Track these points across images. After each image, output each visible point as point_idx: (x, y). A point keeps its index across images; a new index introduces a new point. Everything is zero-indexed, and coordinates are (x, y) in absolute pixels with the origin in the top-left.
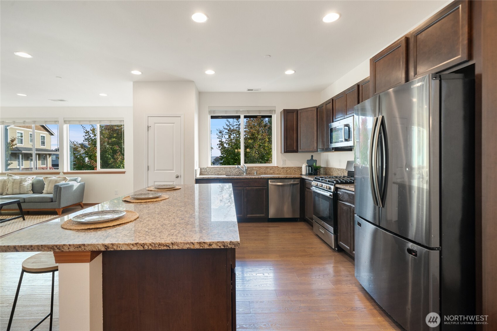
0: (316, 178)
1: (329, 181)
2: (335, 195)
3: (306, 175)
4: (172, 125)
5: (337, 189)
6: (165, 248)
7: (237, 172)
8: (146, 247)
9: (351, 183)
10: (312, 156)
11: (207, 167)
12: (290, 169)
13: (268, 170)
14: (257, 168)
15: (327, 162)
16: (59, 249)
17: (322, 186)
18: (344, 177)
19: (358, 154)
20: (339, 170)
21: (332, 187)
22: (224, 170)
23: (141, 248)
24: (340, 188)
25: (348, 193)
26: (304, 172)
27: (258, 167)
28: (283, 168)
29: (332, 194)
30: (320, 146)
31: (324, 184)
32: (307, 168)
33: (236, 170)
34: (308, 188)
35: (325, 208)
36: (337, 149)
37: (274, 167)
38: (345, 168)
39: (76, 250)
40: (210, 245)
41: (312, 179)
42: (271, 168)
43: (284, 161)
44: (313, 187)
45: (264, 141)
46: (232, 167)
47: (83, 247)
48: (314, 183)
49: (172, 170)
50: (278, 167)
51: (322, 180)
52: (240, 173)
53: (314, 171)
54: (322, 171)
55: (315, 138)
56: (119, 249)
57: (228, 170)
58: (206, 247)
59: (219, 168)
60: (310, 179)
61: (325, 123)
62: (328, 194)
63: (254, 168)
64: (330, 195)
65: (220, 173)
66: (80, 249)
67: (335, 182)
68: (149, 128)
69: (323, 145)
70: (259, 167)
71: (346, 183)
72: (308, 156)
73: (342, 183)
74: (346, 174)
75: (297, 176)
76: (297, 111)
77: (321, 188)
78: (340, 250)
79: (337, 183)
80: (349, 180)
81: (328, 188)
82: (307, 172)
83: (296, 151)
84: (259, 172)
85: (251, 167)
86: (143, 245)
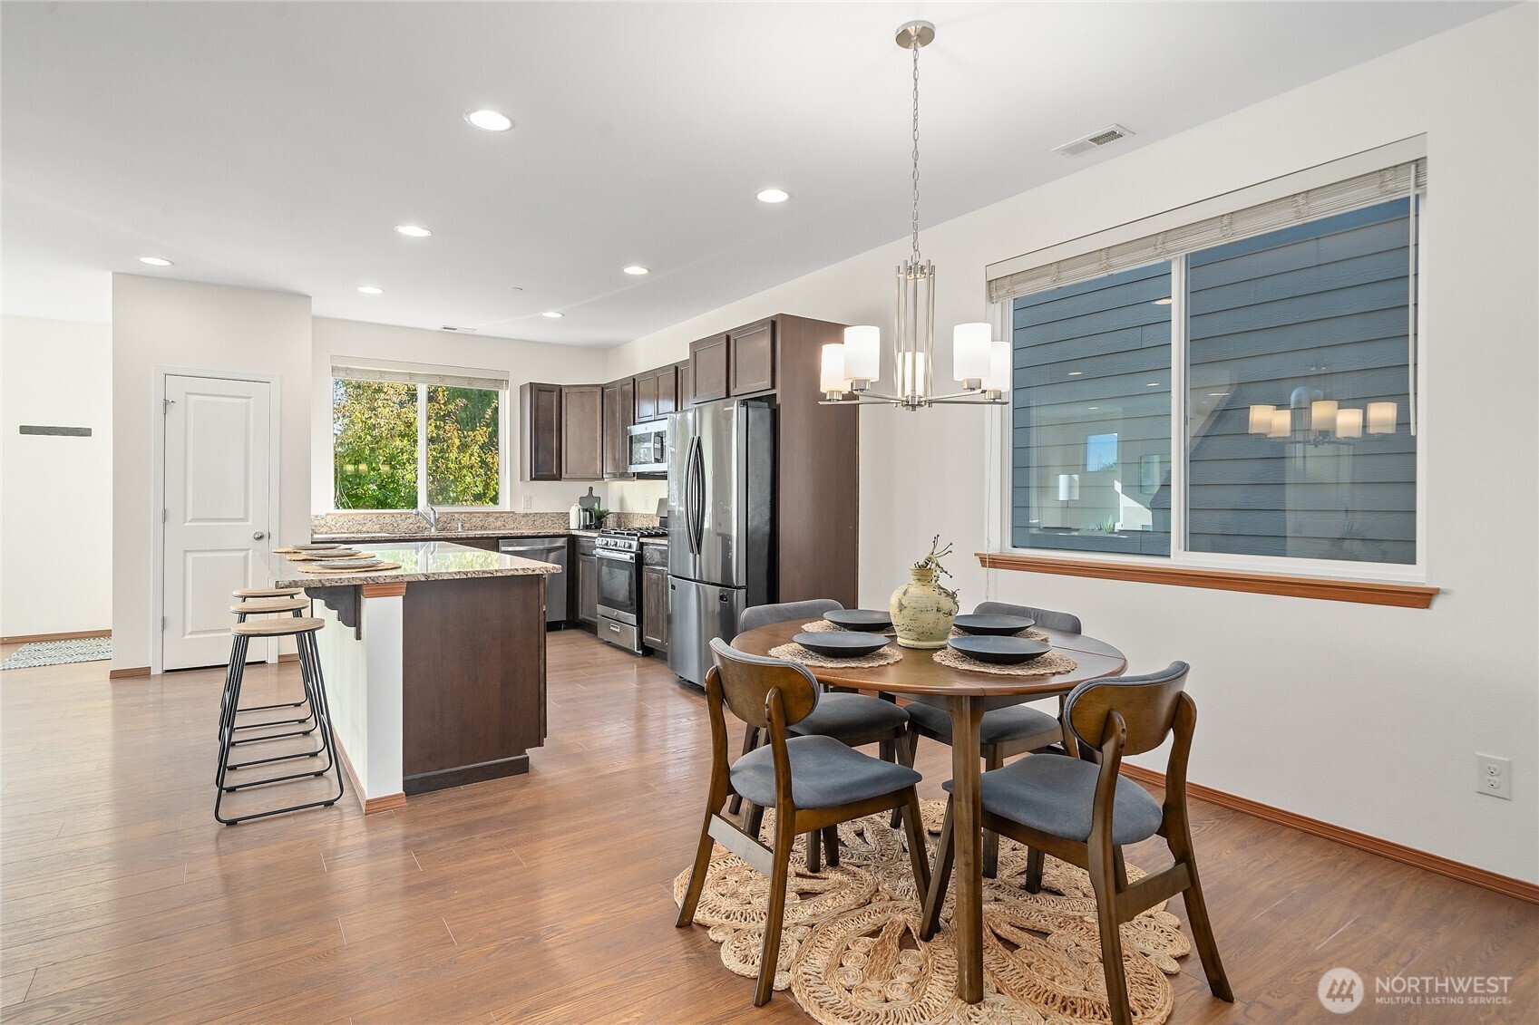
0: (603, 531)
1: (628, 534)
2: (640, 558)
3: (579, 529)
4: (247, 400)
5: (641, 545)
6: (489, 575)
7: (411, 526)
8: (469, 576)
9: (664, 535)
10: (591, 489)
11: (327, 514)
12: (541, 518)
13: (491, 519)
14: (463, 516)
15: (622, 501)
16: (373, 580)
17: (616, 545)
18: (654, 528)
19: (674, 487)
20: (644, 516)
21: (635, 544)
22: (374, 520)
23: (465, 577)
24: (647, 544)
25: (659, 550)
26: (573, 524)
27: (466, 513)
28: (526, 515)
29: (633, 555)
30: (609, 468)
31: (618, 541)
32: (582, 513)
33: (411, 521)
34: (583, 554)
35: (620, 583)
36: (641, 476)
37: (505, 512)
38: (654, 512)
39: (393, 580)
40: (534, 571)
41: (595, 535)
42: (498, 515)
43: (529, 501)
44: (598, 550)
45: (448, 446)
46: (398, 514)
47: (400, 578)
48: (599, 542)
49: (245, 519)
50: (513, 512)
51: (615, 533)
52: (418, 527)
53: (597, 520)
54: (610, 522)
55: (599, 451)
56: (440, 578)
57: (388, 520)
58: (530, 573)
59: (362, 516)
60: (589, 534)
61: (619, 422)
62: (626, 557)
63: (456, 515)
64: (631, 558)
65: (364, 529)
66: (398, 580)
67: (639, 534)
68: (168, 406)
69: (616, 466)
70: (468, 513)
71: (657, 535)
72: (582, 489)
73: (650, 536)
74: (657, 524)
75: (561, 532)
76: (560, 388)
77: (614, 548)
78: (648, 651)
79: (643, 536)
80: (661, 532)
81: (627, 545)
82: (582, 524)
83: (558, 477)
84: (467, 525)
85: (447, 513)
86: (466, 573)
